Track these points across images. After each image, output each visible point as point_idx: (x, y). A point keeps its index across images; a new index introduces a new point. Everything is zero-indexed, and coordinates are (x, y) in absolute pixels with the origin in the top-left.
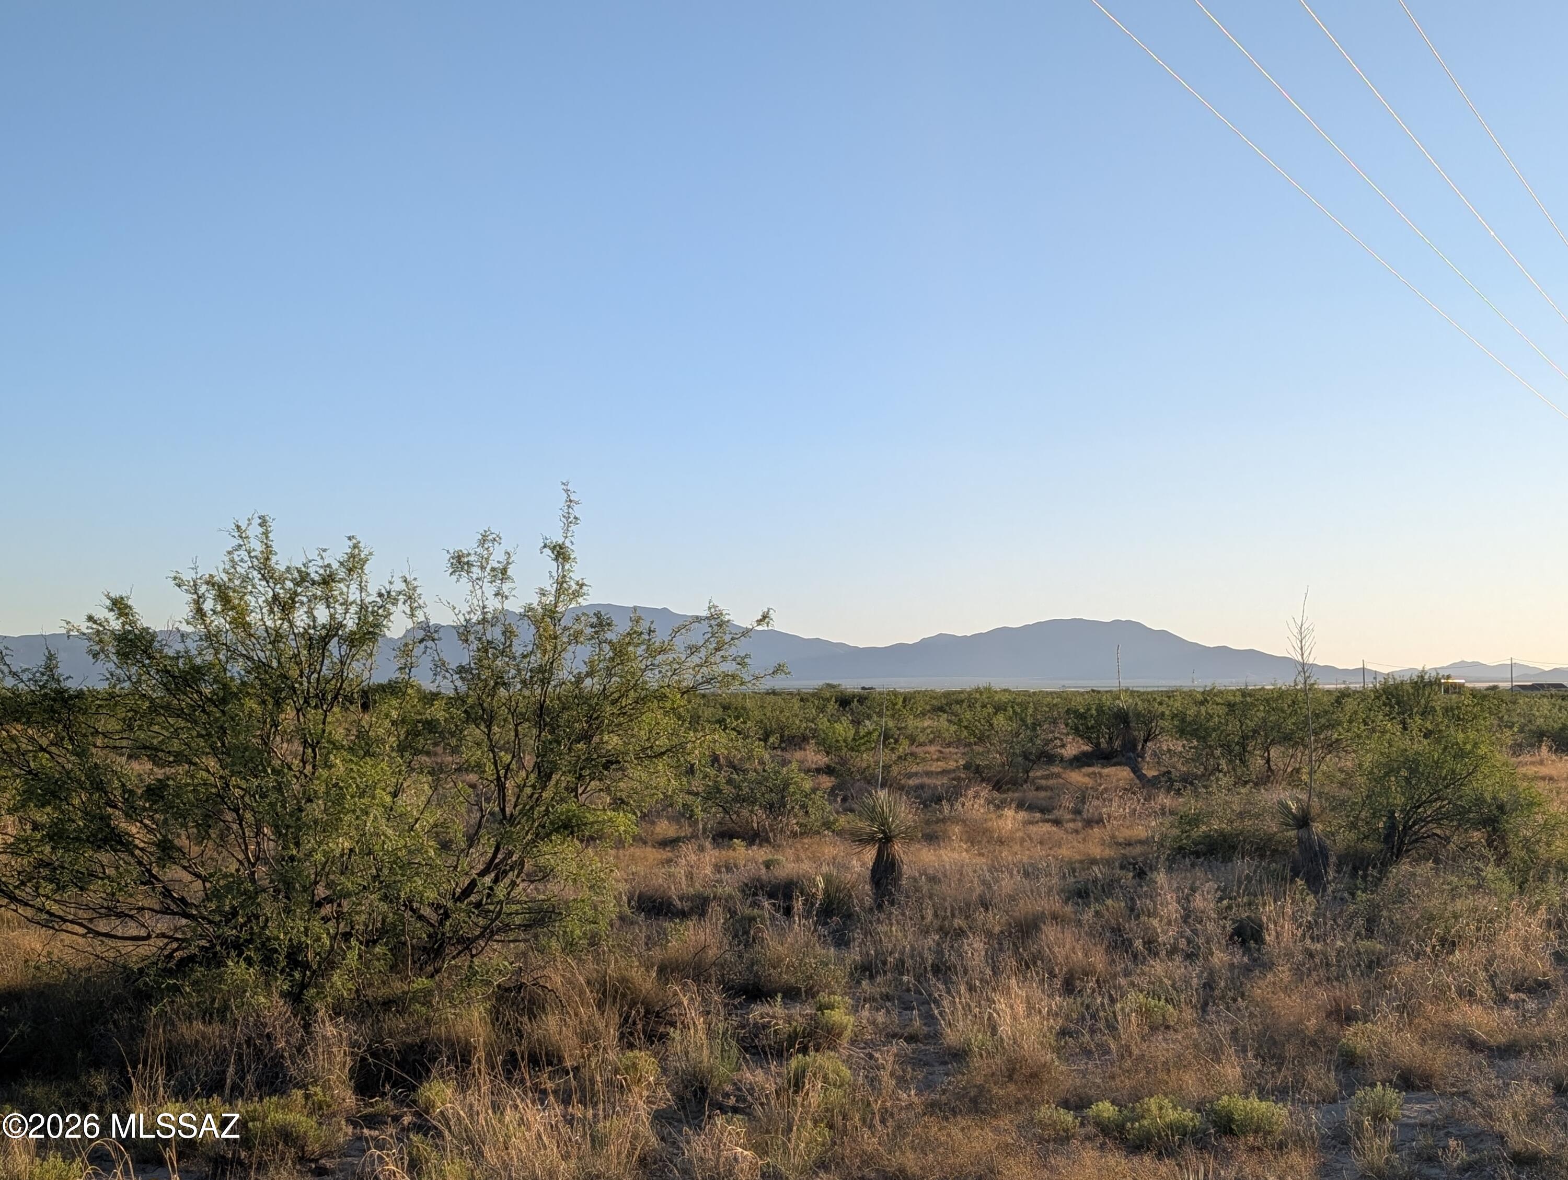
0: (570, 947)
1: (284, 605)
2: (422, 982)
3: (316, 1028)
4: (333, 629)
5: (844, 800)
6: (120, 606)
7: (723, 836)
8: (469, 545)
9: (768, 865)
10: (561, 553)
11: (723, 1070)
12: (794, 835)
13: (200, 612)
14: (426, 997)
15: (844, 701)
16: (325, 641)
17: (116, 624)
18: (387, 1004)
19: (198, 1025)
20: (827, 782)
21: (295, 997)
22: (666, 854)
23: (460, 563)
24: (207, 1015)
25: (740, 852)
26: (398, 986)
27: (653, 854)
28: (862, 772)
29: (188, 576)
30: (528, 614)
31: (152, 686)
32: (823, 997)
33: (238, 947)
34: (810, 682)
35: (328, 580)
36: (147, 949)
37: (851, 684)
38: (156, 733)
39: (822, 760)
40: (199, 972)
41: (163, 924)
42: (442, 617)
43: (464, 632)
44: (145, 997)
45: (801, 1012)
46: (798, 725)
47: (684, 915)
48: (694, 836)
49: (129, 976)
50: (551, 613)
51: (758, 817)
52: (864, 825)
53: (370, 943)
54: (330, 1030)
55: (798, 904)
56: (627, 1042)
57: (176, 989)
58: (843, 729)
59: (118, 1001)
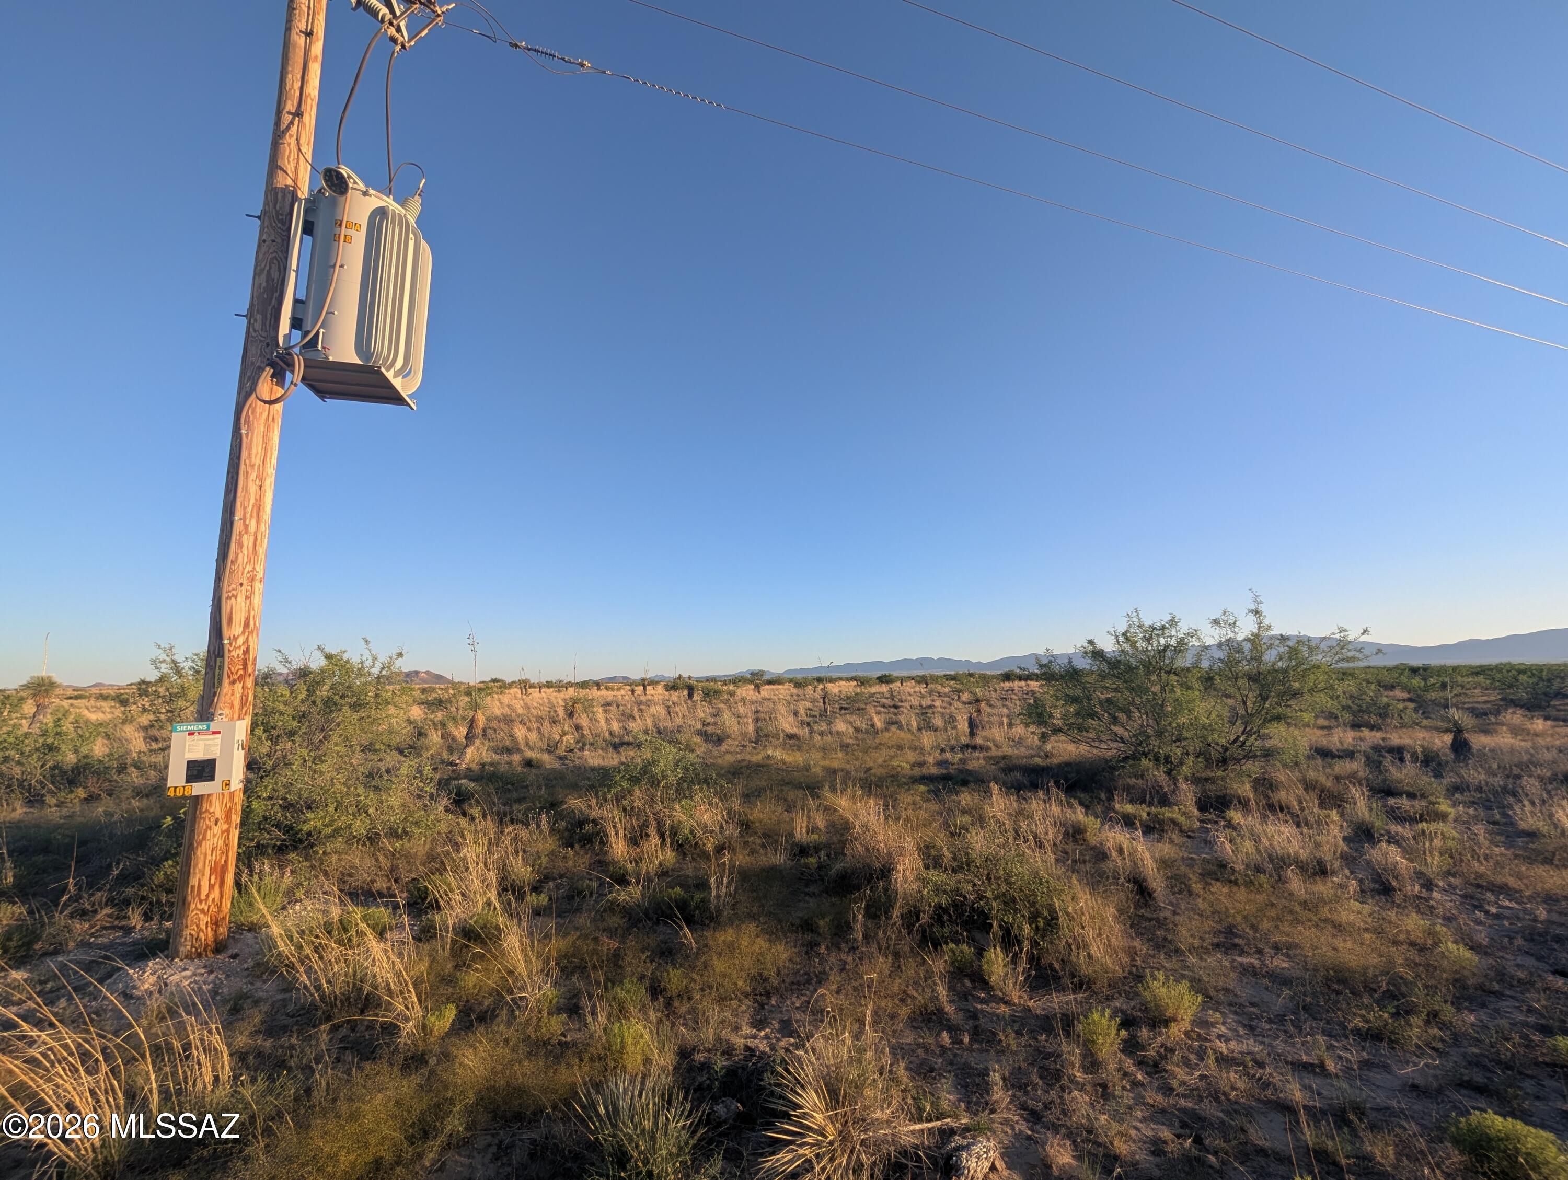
0: (1285, 766)
1: (1148, 640)
2: (1220, 773)
3: (1179, 785)
4: (1166, 648)
5: (1423, 713)
6: (1091, 642)
7: (1356, 726)
8: (1217, 615)
9: (1383, 739)
10: (1257, 612)
11: (1378, 824)
12: (1396, 727)
13: (1118, 641)
14: (1223, 779)
15: (1414, 671)
16: (1164, 650)
17: (1091, 648)
18: (1207, 780)
19: (1134, 780)
20: (1411, 705)
21: (1169, 773)
22: (1326, 732)
23: (1216, 622)
24: (1136, 777)
25: (1366, 733)
26: (1210, 774)
27: (1319, 732)
28: (1433, 701)
29: (1112, 630)
30: (1247, 640)
31: (1104, 667)
32: (1432, 799)
33: (1145, 755)
34: (1391, 663)
35: (1163, 628)
36: (1110, 753)
37: (1416, 662)
38: (1108, 683)
39: (1406, 695)
40: (1131, 762)
41: (1115, 745)
42: (1209, 642)
43: (1220, 646)
44: (1113, 768)
45: (1419, 805)
46: (1388, 680)
47: (1340, 757)
48: (1338, 726)
49: (1106, 761)
50: (1257, 636)
51: (1373, 719)
52: (1444, 725)
53: (1198, 757)
54: (1184, 787)
55: (1408, 757)
56: (1322, 805)
57: (1124, 767)
58: (1417, 682)
59: (1103, 769)
